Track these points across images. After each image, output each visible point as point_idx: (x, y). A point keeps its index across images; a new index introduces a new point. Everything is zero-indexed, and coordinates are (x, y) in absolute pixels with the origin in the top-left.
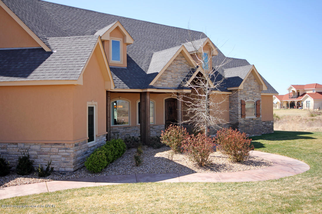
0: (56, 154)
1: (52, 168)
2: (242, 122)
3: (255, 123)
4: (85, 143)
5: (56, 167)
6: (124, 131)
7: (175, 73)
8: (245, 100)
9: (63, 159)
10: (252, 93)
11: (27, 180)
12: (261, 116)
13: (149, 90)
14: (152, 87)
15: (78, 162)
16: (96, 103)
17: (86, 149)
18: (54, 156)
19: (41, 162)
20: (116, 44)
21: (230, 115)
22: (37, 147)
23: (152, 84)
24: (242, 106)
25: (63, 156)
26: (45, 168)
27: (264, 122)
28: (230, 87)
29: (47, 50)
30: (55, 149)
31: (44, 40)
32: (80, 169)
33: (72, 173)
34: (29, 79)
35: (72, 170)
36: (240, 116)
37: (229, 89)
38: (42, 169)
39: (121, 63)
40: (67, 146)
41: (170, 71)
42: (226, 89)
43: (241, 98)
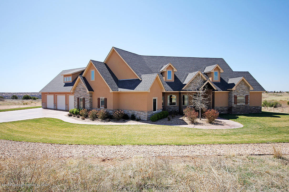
0: (142, 114)
1: (140, 119)
2: (235, 106)
3: (244, 107)
4: (152, 111)
5: (142, 119)
6: (174, 108)
7: (195, 84)
8: (237, 95)
9: (144, 116)
10: (243, 92)
11: (133, 121)
12: (249, 104)
13: (181, 92)
14: (183, 90)
15: (149, 118)
16: (157, 98)
17: (152, 114)
18: (141, 115)
19: (137, 117)
20: (169, 72)
21: (229, 103)
22: (137, 112)
23: (183, 89)
24: (235, 98)
25: (144, 115)
26: (138, 119)
27: (254, 107)
28: (229, 89)
29: (141, 80)
30: (142, 113)
31: (140, 76)
32: (149, 120)
33: (146, 121)
34: (134, 90)
35: (146, 120)
36: (233, 103)
37: (228, 90)
38: (137, 119)
39: (172, 79)
40: (145, 112)
41: (193, 83)
42: (227, 90)
43: (234, 94)
